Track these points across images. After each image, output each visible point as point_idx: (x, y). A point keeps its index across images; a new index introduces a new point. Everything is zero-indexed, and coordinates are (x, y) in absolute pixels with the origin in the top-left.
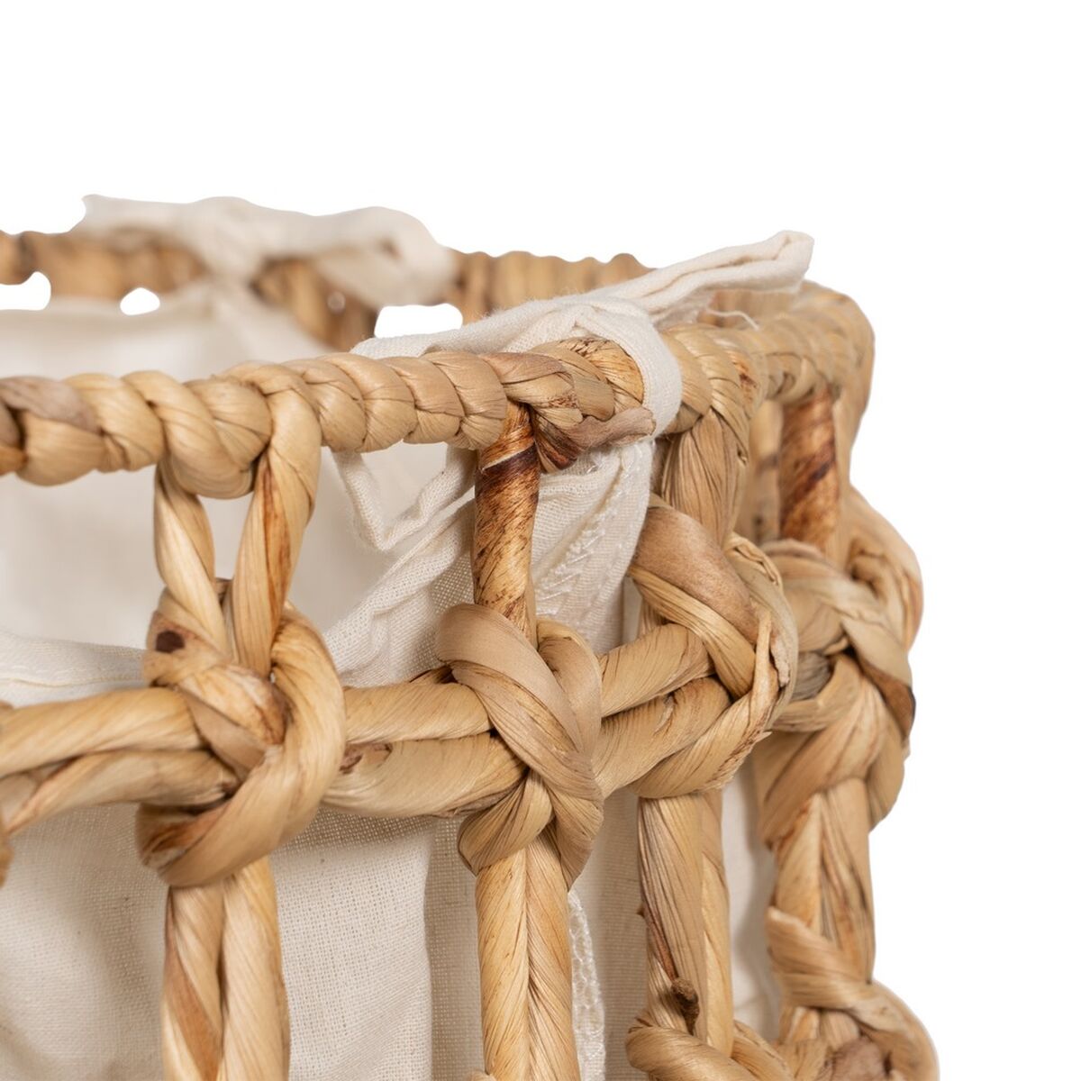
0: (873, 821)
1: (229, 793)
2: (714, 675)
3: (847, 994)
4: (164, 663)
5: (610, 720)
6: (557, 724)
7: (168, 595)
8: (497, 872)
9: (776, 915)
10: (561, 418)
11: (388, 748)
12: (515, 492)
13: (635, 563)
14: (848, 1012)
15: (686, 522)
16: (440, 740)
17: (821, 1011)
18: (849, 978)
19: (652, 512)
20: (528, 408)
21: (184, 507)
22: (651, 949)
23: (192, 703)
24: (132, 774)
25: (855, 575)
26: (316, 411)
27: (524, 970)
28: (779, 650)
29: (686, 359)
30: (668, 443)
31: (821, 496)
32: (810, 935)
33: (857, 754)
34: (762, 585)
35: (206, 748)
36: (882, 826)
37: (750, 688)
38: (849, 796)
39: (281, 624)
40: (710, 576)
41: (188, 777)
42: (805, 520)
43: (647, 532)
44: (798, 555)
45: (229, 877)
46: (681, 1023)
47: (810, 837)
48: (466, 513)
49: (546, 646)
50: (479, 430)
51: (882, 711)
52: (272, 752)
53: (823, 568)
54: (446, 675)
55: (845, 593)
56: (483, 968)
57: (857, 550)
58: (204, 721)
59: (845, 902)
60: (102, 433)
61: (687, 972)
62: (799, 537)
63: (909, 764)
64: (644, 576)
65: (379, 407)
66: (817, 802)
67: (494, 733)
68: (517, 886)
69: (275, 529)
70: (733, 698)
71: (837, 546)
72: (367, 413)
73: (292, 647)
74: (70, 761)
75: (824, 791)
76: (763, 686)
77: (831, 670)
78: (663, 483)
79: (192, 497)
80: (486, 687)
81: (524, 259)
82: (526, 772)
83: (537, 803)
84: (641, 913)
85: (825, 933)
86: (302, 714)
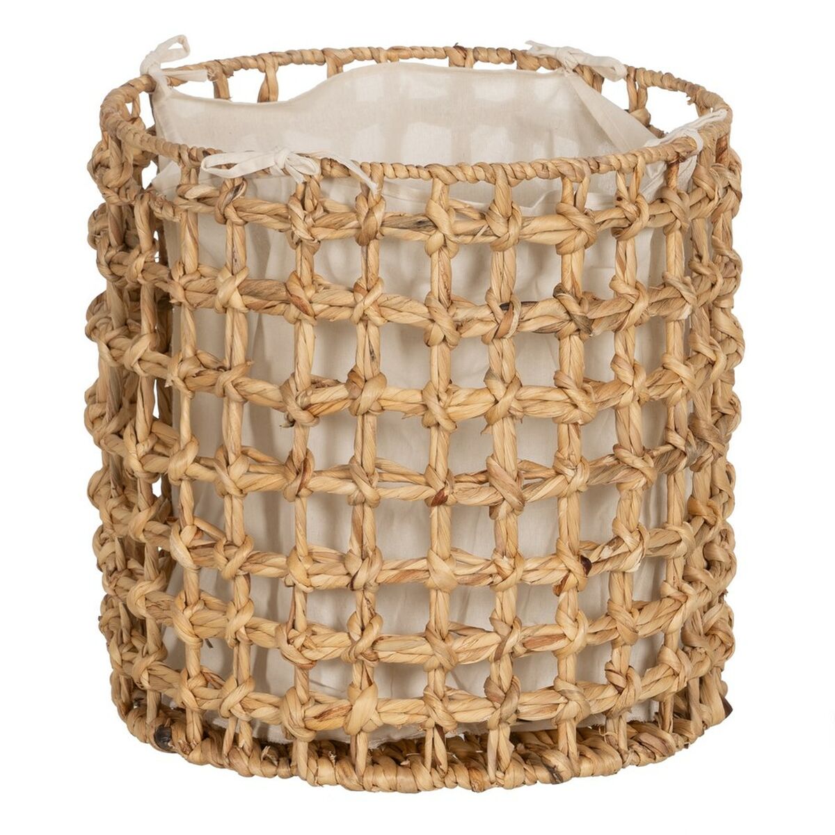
0: (733, 217)
1: (630, 225)
2: (707, 196)
3: (727, 253)
4: (618, 203)
5: (691, 207)
6: (683, 211)
7: (618, 190)
8: (670, 236)
9: (713, 237)
10: (683, 154)
11: (655, 216)
12: (674, 168)
13: (693, 175)
14: (727, 256)
15: (702, 167)
16: (663, 214)
17: (722, 256)
18: (727, 249)
19: (697, 166)
20: (678, 153)
21: (622, 175)
22: (693, 246)
23: (624, 210)
24: (614, 223)
25: (730, 169)
26: (644, 158)
27: (674, 253)
28: (719, 192)
29: (704, 139)
30: (700, 155)
31: (724, 155)
32: (720, 241)
33: (730, 207)
34: (715, 178)
35: (626, 217)
36: (735, 218)
37: (714, 199)
38: (728, 213)
39: (638, 195)
40: (706, 178)
41: (624, 224)
42: (721, 159)
43: (696, 169)
44: (720, 166)
45: (627, 240)
46: (699, 261)
47: (721, 221)
48: (665, 172)
49: (679, 194)
50: (670, 158)
51: (736, 197)
52: (638, 219)
53: (724, 169)
54: (662, 201)
55: (728, 174)
56: (667, 253)
57: (731, 164)
58: (626, 213)
59: (727, 234)
60: (611, 165)
61: (700, 251)
62: (720, 163)
63: (740, 206)
64: (694, 178)
65: (654, 156)
66: (722, 215)
67: (671, 212)
68: (673, 238)
69: (638, 179)
70: (710, 200)
71: (727, 164)
72: (652, 157)
73: (639, 199)
74: (604, 221)
75: (723, 213)
76: (716, 198)
77: (727, 190)
78: (699, 161)
79: (623, 174)
80: (670, 203)
81: (643, 69)
82: (677, 218)
83: (678, 224)
84: (691, 239)
85: (723, 241)
86: (642, 212)
